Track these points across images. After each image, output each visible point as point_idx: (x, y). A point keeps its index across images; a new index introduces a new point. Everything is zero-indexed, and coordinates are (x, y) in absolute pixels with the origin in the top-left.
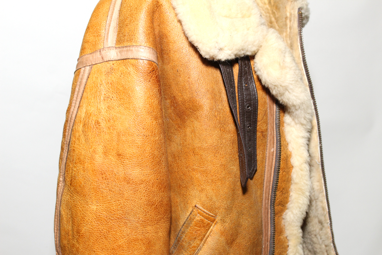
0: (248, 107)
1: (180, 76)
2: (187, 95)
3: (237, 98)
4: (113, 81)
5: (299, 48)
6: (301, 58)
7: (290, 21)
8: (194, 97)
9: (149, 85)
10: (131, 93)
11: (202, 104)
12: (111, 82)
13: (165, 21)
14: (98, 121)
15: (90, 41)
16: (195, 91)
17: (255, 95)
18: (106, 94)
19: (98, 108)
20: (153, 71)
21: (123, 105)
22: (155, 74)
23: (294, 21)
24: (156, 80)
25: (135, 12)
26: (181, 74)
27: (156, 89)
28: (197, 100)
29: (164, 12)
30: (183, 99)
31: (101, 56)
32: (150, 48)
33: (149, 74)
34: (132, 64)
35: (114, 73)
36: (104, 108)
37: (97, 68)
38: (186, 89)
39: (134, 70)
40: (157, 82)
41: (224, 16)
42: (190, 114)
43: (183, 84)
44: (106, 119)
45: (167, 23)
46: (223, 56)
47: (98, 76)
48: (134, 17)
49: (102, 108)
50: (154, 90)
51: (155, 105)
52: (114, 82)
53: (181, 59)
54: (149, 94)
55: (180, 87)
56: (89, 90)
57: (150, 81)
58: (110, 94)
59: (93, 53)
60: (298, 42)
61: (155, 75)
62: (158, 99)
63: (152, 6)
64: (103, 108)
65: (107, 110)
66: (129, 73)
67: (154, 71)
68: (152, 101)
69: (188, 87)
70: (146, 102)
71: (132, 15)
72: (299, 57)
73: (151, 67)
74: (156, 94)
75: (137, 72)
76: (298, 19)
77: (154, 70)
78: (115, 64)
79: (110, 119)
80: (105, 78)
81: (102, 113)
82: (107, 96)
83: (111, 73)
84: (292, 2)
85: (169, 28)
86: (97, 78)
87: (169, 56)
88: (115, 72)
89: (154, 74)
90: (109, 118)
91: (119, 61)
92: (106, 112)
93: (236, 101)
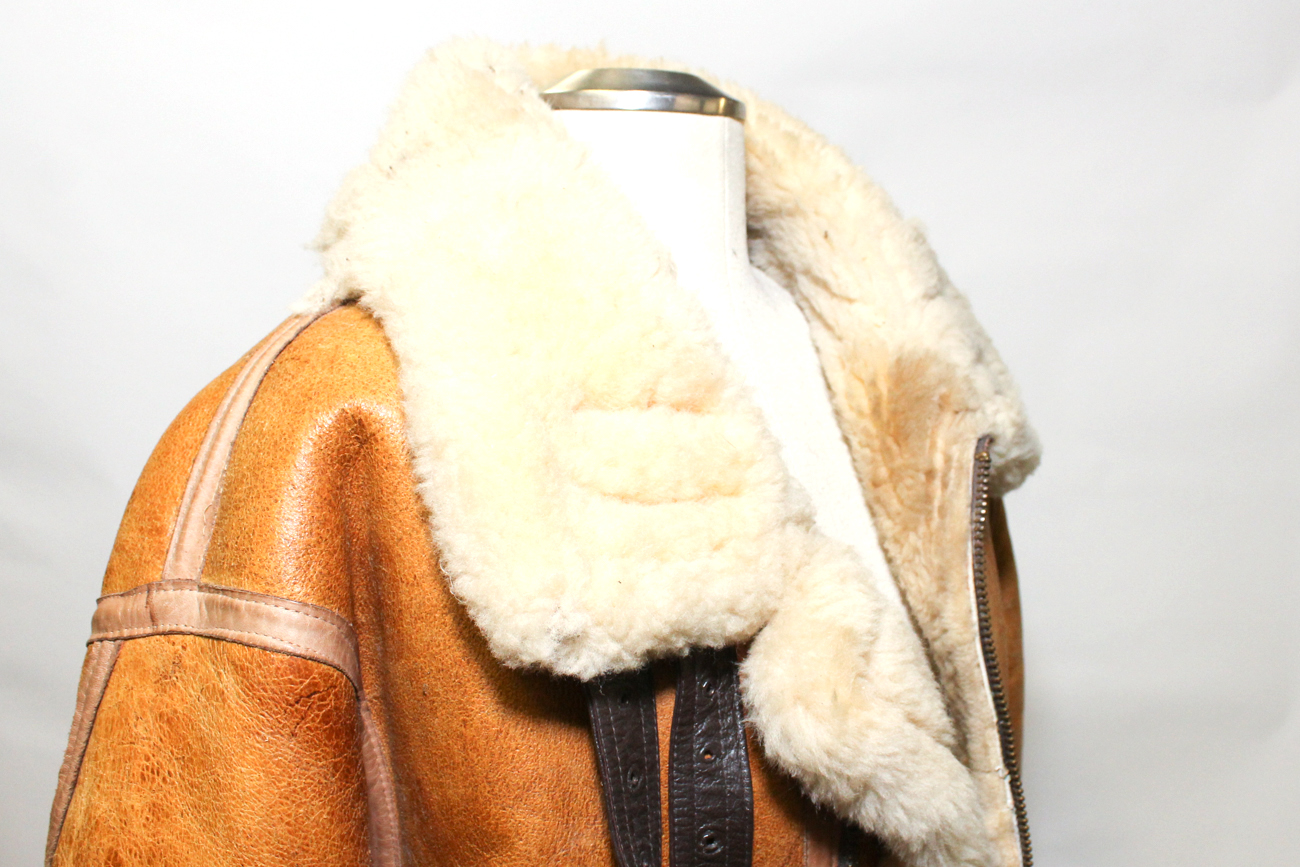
0: (710, 841)
1: (433, 711)
2: (457, 787)
3: (665, 805)
4: (175, 711)
5: (968, 588)
6: (973, 625)
7: (945, 485)
8: (481, 800)
9: (292, 749)
10: (222, 773)
11: (510, 831)
12: (170, 715)
13: (385, 499)
14: (116, 854)
15: (127, 548)
16: (486, 777)
17: (741, 794)
18: (151, 755)
19: (120, 804)
20: (309, 697)
21: (199, 812)
22: (320, 708)
23: (958, 485)
24: (325, 730)
25: (269, 459)
26: (435, 704)
27: (320, 764)
28: (492, 813)
29: (382, 461)
30: (444, 795)
31: (148, 610)
32: (306, 605)
33: (292, 705)
34: (234, 663)
35: (183, 681)
36: (140, 809)
37: (134, 654)
38: (454, 763)
39: (237, 687)
40: (329, 738)
41: (614, 495)
42: (468, 857)
43: (444, 744)
44: (141, 853)
45: (391, 507)
46: (584, 665)
47: (135, 683)
48: (261, 477)
49: (132, 807)
50: (314, 769)
51: (313, 828)
52: (178, 718)
53: (437, 650)
54: (289, 784)
55: (435, 754)
56: (103, 732)
57: (294, 735)
58: (161, 760)
59: (128, 594)
60: (967, 566)
61: (316, 712)
62: (333, 800)
63: (333, 440)
64: (138, 806)
65: (147, 819)
66: (223, 693)
67: (317, 696)
68: (301, 811)
69: (458, 759)
70: (272, 813)
71: (259, 469)
72: (967, 624)
73: (301, 683)
74: (320, 783)
75: (248, 695)
76: (974, 481)
77: (315, 693)
78: (188, 649)
79: (154, 856)
80: (155, 695)
81: (132, 827)
82: (153, 764)
83: (174, 679)
84: (957, 413)
85: (399, 524)
86: (129, 689)
87: (399, 631)
88: (185, 678)
89: (315, 706)
90: (150, 848)
91: (203, 641)
92: (144, 826)
93: (658, 818)
